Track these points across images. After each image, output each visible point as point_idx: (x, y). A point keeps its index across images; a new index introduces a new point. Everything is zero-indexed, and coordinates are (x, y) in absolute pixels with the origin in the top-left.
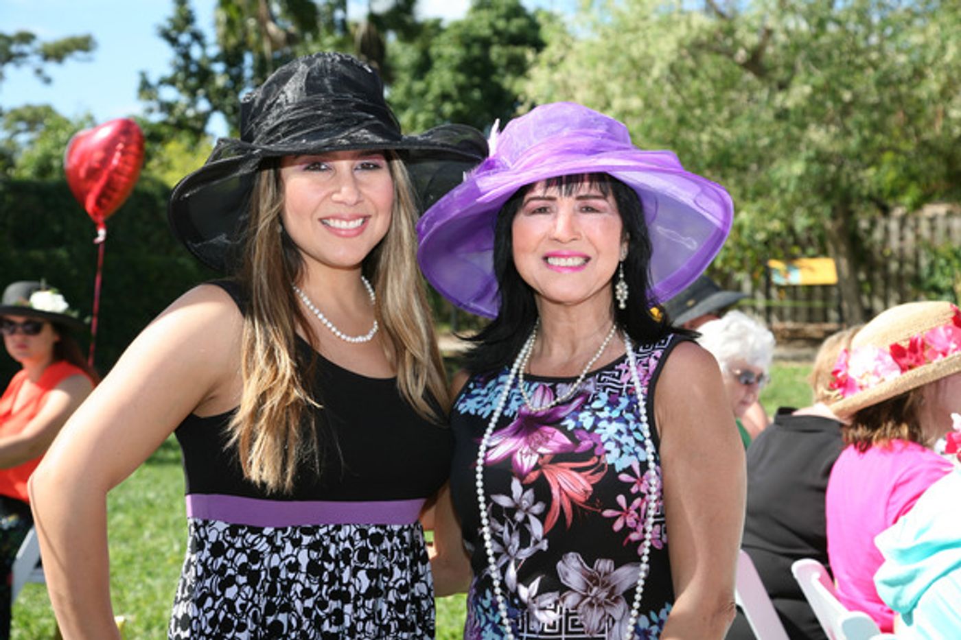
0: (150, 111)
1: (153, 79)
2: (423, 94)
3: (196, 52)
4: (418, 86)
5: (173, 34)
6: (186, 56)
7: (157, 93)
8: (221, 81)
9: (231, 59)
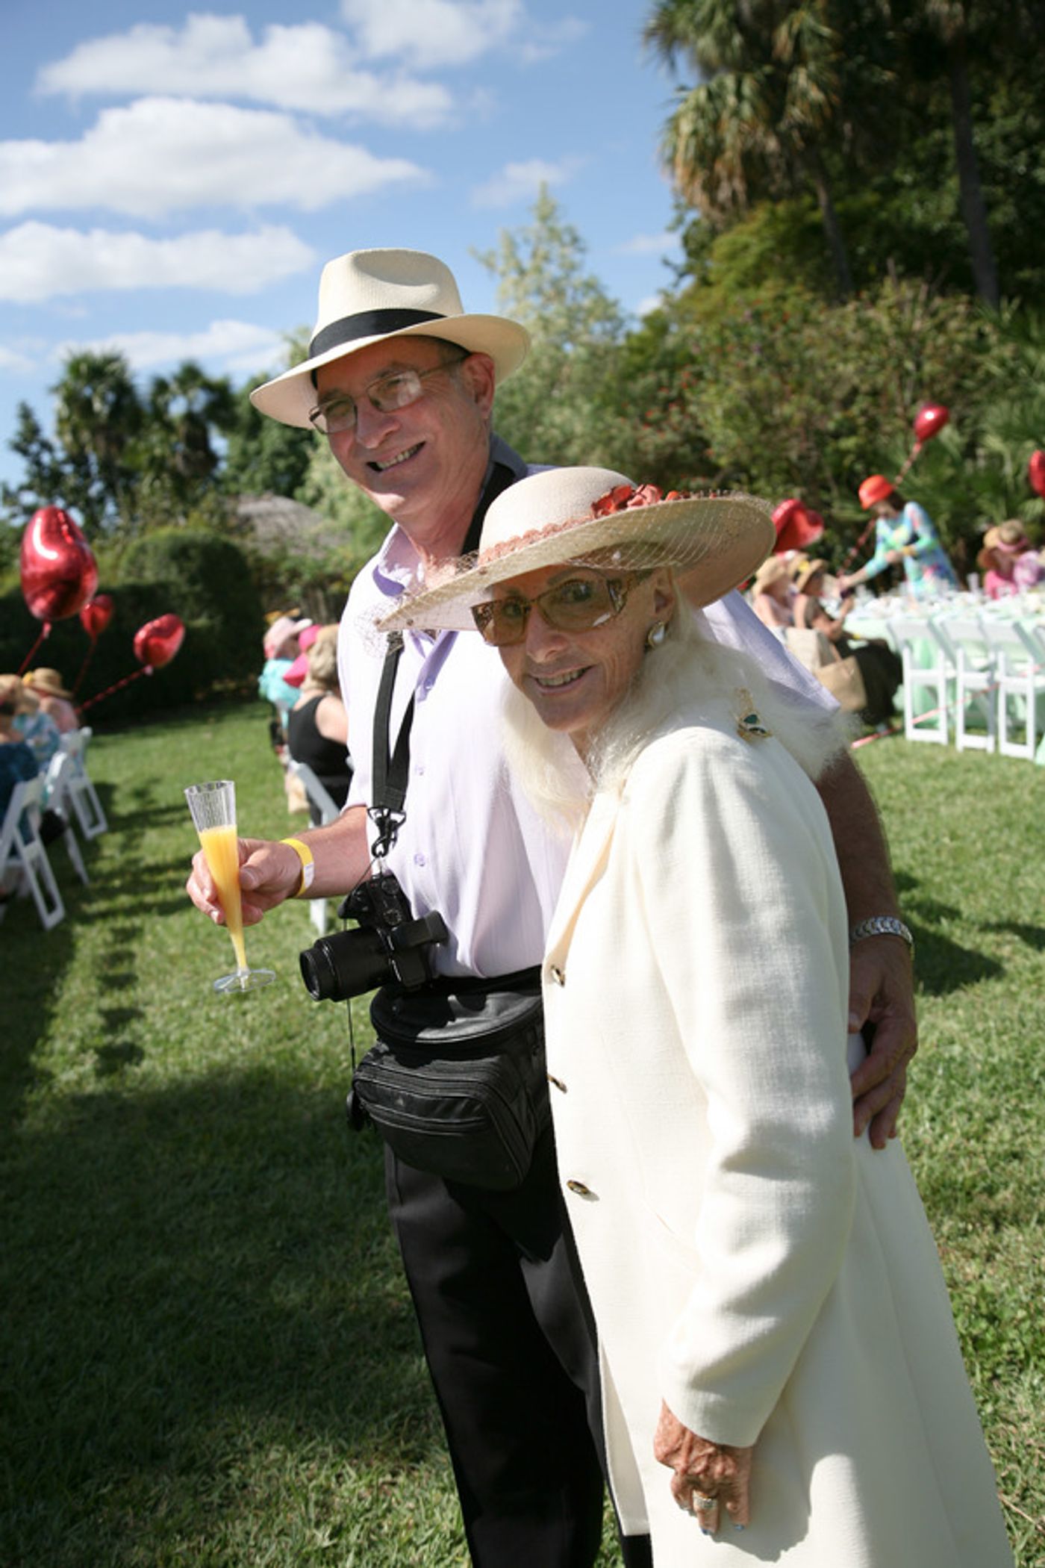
0: (14, 516)
1: (13, 487)
2: (259, 453)
3: (46, 458)
4: (253, 446)
5: (24, 445)
6: (37, 463)
7: (18, 498)
8: (72, 483)
9: (78, 459)
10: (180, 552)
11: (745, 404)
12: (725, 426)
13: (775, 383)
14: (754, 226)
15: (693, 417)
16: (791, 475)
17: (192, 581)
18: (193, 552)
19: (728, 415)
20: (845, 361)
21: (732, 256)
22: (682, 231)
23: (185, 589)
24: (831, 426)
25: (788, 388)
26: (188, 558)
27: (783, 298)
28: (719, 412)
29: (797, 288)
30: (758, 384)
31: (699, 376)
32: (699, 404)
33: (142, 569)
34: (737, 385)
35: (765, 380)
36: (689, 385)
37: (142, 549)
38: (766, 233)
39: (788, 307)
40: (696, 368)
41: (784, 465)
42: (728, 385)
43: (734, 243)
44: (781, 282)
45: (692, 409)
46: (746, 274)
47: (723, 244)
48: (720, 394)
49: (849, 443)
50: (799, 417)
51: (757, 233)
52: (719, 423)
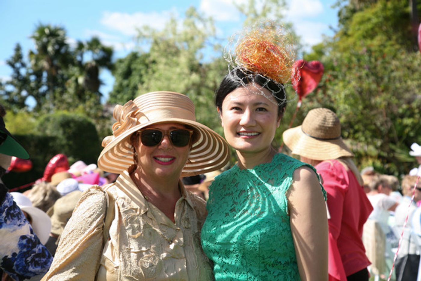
1: (3, 81)
3: (23, 72)
4: (125, 82)
5: (13, 63)
6: (17, 71)
7: (4, 87)
8: (33, 85)
9: (38, 74)
10: (66, 124)
11: (356, 94)
12: (345, 103)
13: (374, 86)
14: (374, 10)
15: (329, 96)
16: (376, 133)
17: (69, 138)
18: (72, 125)
19: (347, 97)
20: (413, 80)
21: (362, 22)
22: (337, 9)
23: (64, 142)
24: (400, 111)
25: (381, 89)
26: (69, 127)
27: (384, 46)
28: (343, 95)
29: (392, 42)
30: (365, 86)
31: (336, 77)
32: (333, 90)
33: (45, 129)
34: (354, 83)
35: (369, 83)
36: (330, 81)
37: (47, 120)
38: (380, 14)
39: (386, 50)
40: (335, 73)
41: (373, 127)
42: (349, 82)
43: (363, 16)
44: (384, 38)
45: (330, 92)
46: (367, 32)
47: (358, 17)
48: (345, 87)
49: (408, 121)
50: (384, 103)
51: (375, 14)
52: (342, 101)
